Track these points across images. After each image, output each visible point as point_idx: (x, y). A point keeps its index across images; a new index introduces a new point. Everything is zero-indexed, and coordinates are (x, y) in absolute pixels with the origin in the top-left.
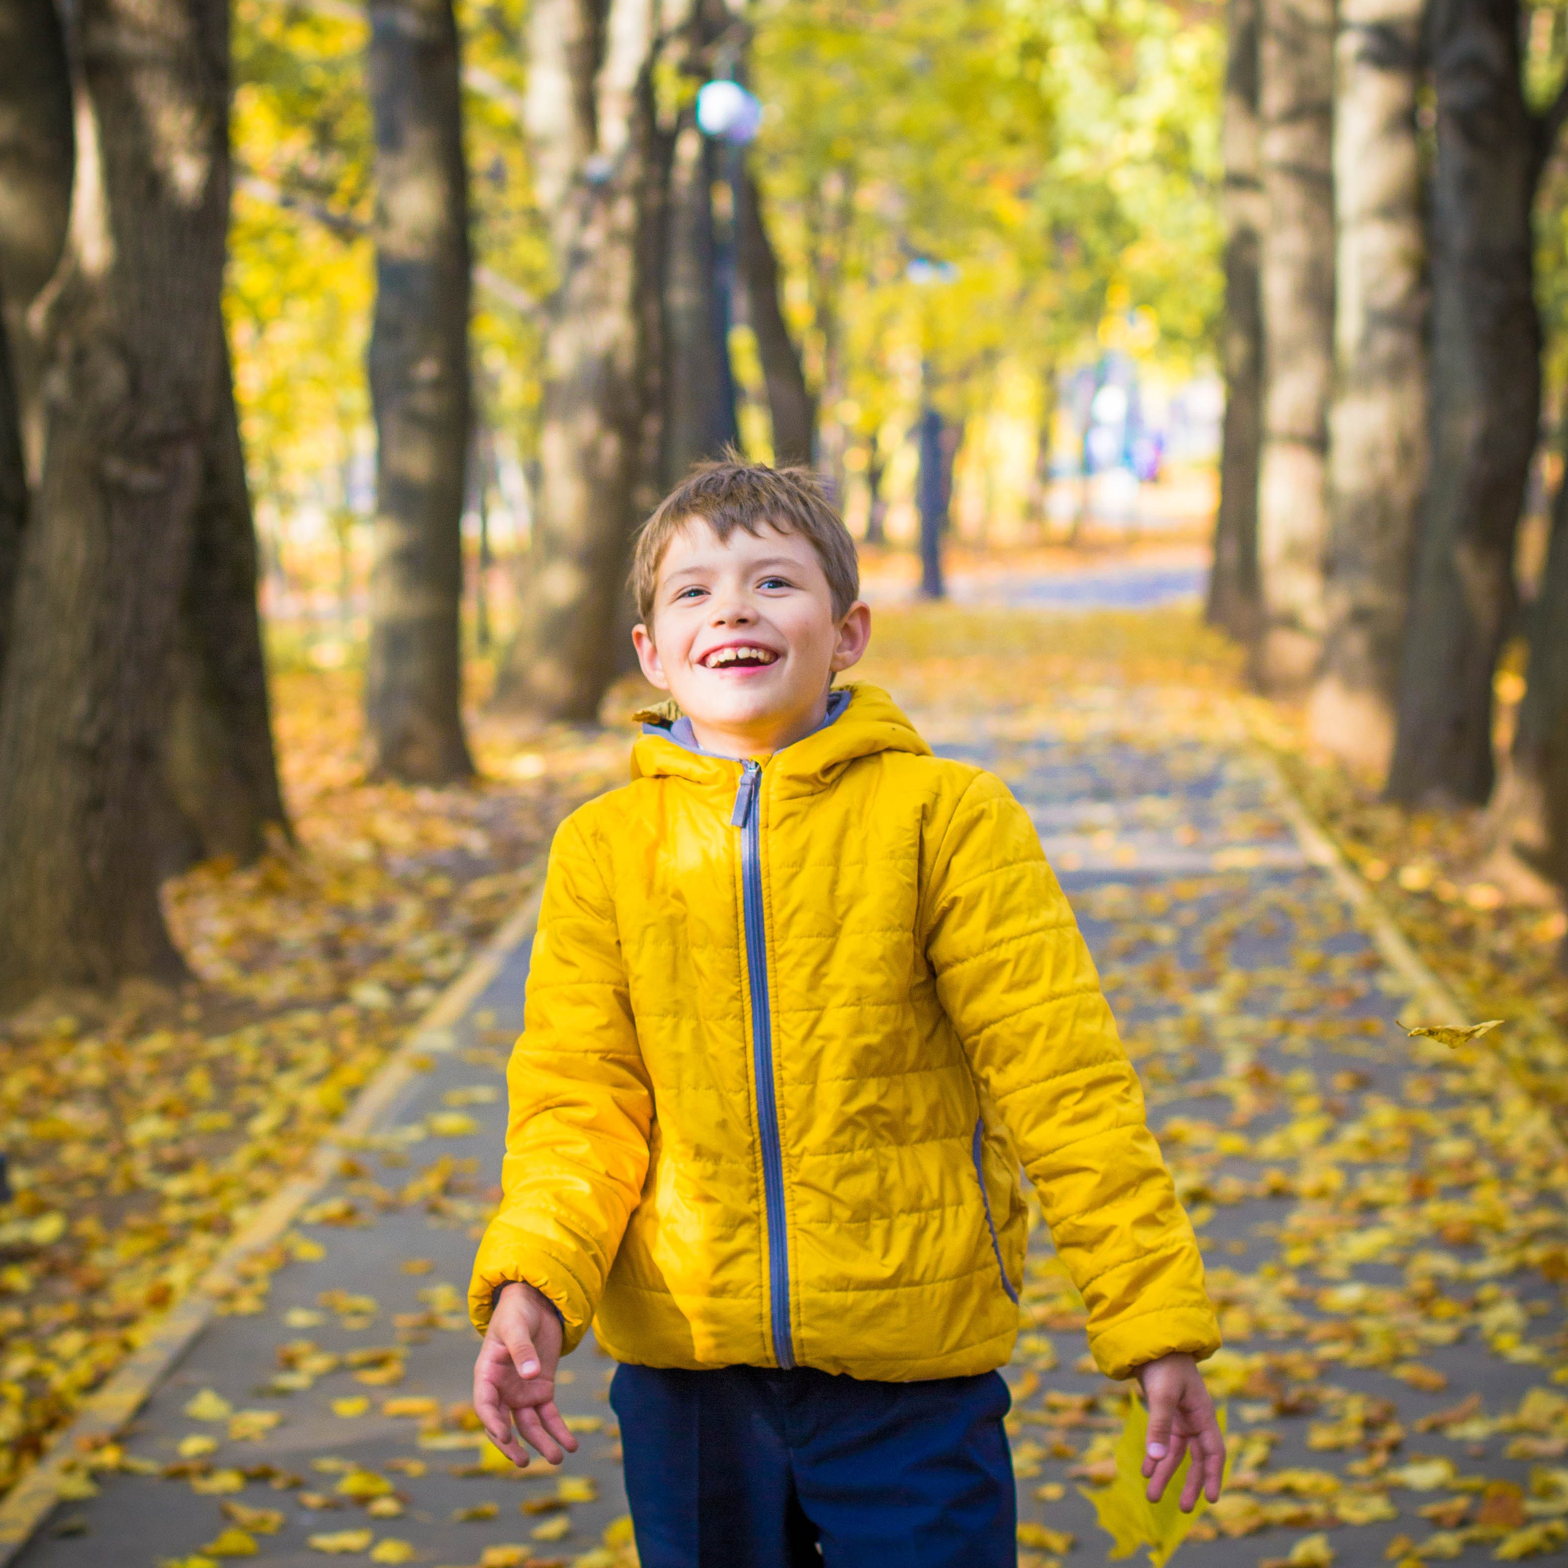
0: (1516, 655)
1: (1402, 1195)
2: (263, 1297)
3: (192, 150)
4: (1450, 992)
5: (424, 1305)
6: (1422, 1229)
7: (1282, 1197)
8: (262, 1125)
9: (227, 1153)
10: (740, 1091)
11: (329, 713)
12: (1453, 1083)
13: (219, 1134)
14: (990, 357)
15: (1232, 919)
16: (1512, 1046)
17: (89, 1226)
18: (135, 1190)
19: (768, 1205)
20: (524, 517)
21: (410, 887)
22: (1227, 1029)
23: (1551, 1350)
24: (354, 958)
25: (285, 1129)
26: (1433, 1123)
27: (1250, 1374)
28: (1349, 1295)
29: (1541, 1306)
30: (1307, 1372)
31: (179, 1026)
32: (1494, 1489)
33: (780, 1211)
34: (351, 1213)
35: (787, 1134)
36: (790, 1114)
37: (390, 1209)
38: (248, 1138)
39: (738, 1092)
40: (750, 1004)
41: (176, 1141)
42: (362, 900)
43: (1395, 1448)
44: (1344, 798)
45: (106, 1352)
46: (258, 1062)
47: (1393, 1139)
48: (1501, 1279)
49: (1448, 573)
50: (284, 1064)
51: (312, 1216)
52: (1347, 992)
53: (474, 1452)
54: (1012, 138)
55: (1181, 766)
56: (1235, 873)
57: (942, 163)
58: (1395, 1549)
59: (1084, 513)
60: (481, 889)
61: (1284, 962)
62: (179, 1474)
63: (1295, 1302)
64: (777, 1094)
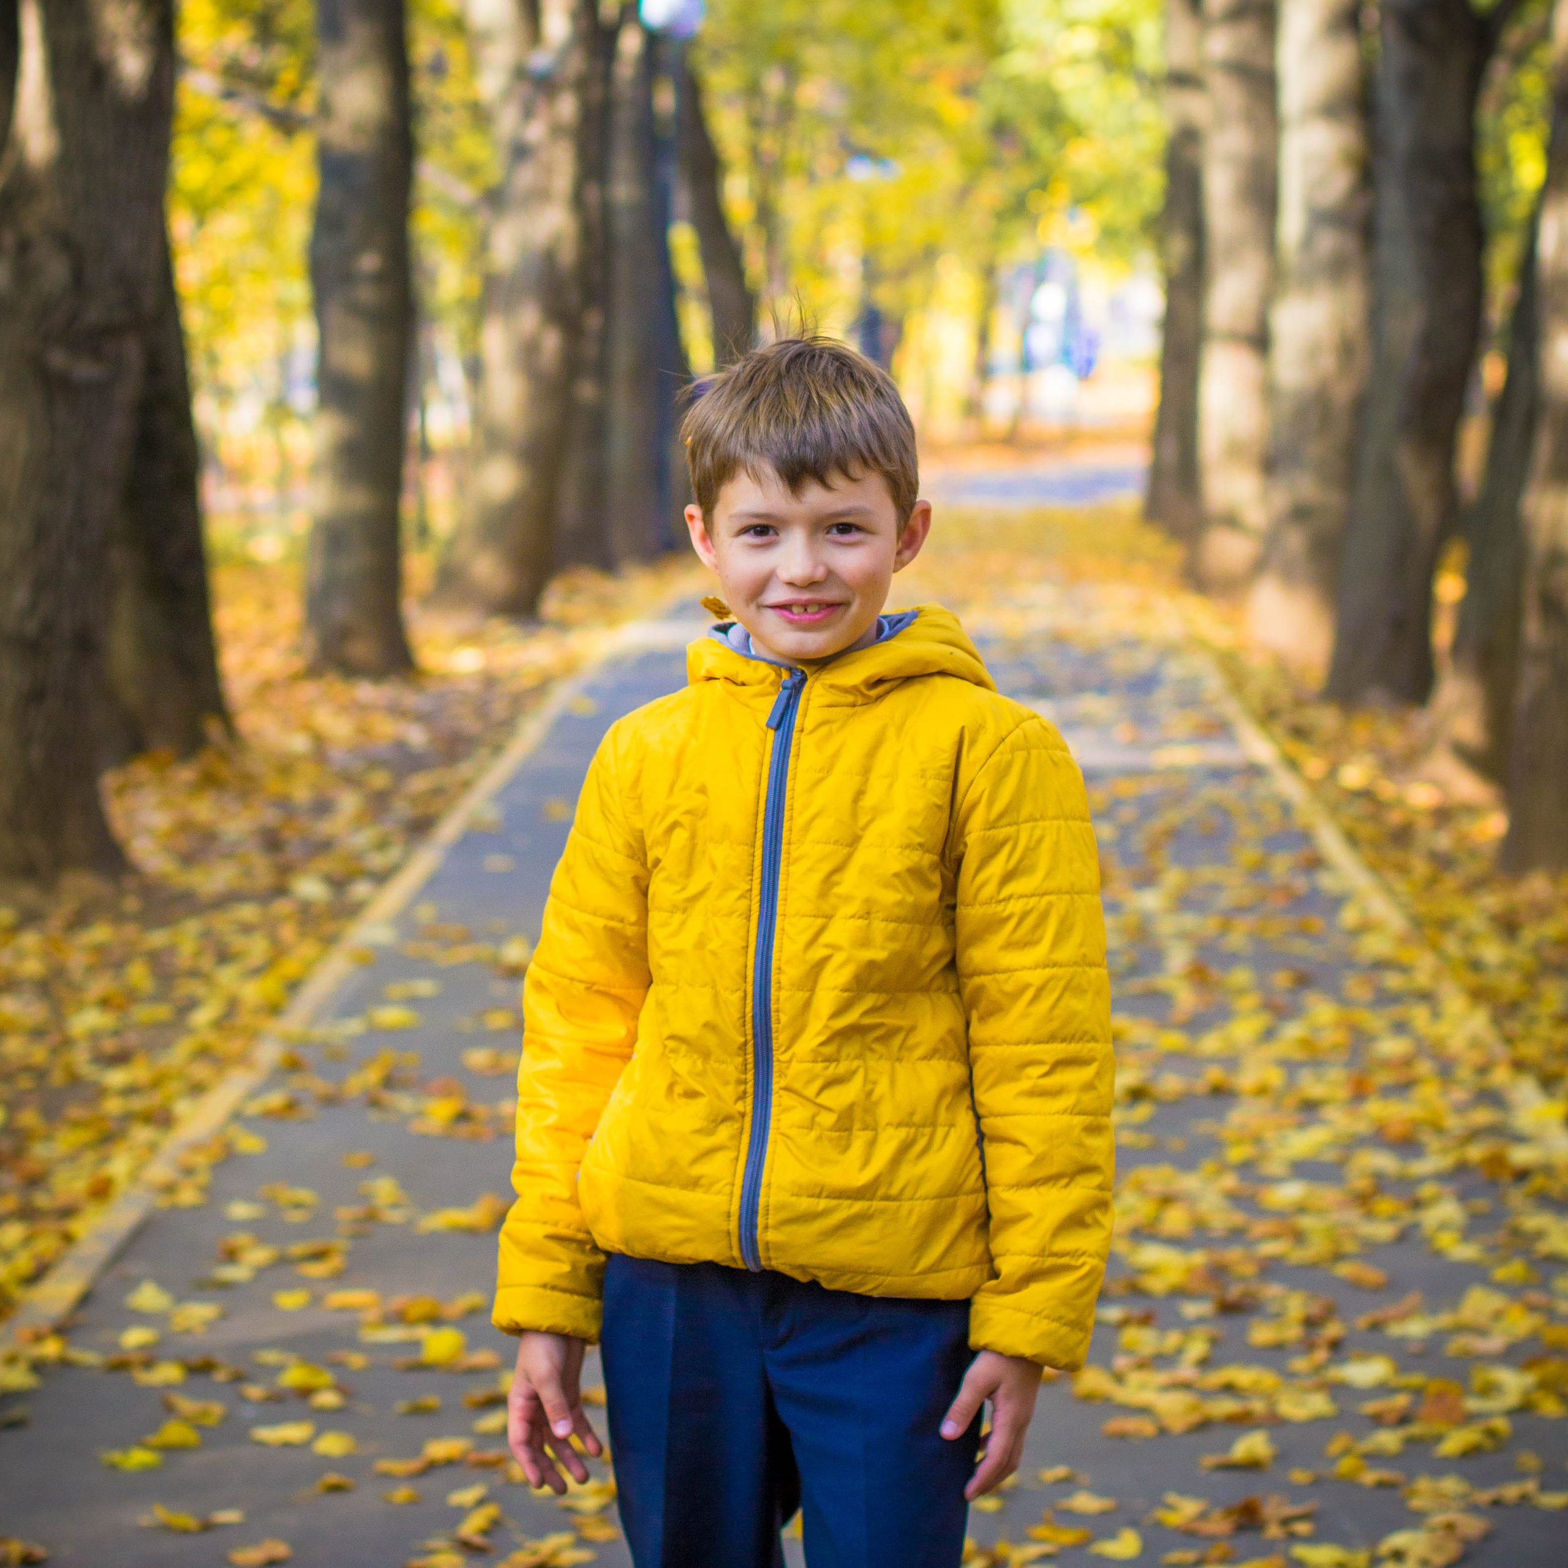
0: (1456, 555)
1: (1342, 1093)
2: (205, 1190)
3: (137, 43)
4: (1390, 891)
5: (365, 1198)
6: (1362, 1127)
7: (1222, 1094)
8: (202, 1017)
9: (168, 1045)
10: (737, 991)
11: (268, 605)
12: (1393, 981)
13: (160, 1027)
14: (929, 254)
15: (1173, 817)
16: (1452, 945)
17: (29, 1118)
18: (75, 1081)
19: (755, 1108)
20: (463, 412)
21: (350, 780)
22: (1167, 926)
23: (1492, 1249)
24: (293, 850)
25: (225, 1021)
26: (1374, 1021)
27: (1191, 1271)
28: (1289, 1193)
29: (1482, 1204)
30: (1248, 1269)
31: (119, 918)
32: (1434, 1387)
33: (765, 1115)
34: (291, 1106)
35: (779, 1039)
36: (784, 1019)
37: (331, 1101)
38: (190, 1031)
39: (734, 991)
40: (758, 904)
41: (116, 1033)
42: (301, 793)
43: (1336, 1346)
44: (1283, 696)
45: (46, 1244)
46: (197, 954)
47: (1332, 1037)
48: (1442, 1177)
49: (1389, 473)
50: (224, 957)
51: (254, 1108)
52: (1286, 890)
53: (416, 1345)
54: (953, 35)
55: (1121, 664)
56: (1176, 771)
57: (882, 61)
58: (1336, 1446)
59: (1022, 412)
60: (420, 783)
61: (1222, 859)
62: (120, 1366)
63: (1236, 1199)
64: (773, 997)
